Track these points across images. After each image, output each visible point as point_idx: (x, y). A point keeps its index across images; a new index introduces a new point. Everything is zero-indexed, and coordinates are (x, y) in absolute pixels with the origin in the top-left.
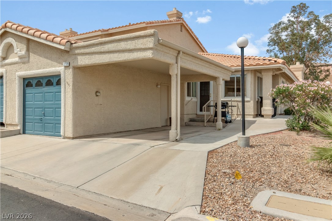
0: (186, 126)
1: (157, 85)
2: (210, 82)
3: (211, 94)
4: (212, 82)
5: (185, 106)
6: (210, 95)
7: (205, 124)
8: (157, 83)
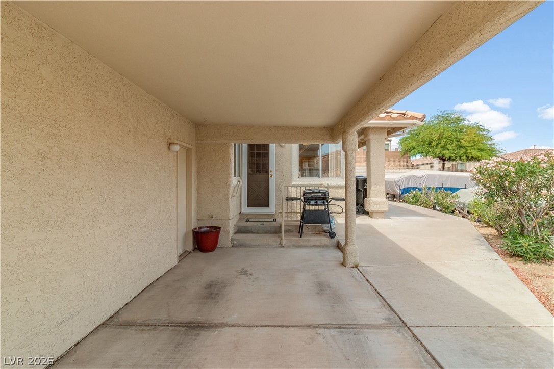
0: (233, 246)
1: (170, 144)
2: (271, 145)
3: (271, 171)
4: (275, 144)
5: (230, 199)
6: (270, 173)
7: (284, 242)
8: (170, 139)
